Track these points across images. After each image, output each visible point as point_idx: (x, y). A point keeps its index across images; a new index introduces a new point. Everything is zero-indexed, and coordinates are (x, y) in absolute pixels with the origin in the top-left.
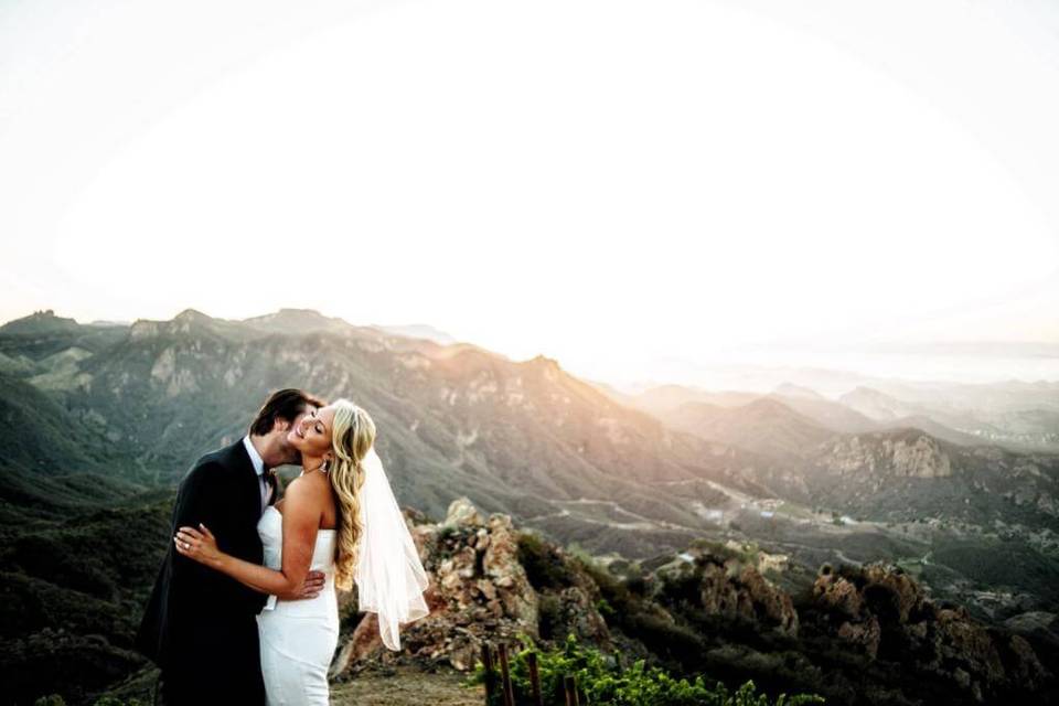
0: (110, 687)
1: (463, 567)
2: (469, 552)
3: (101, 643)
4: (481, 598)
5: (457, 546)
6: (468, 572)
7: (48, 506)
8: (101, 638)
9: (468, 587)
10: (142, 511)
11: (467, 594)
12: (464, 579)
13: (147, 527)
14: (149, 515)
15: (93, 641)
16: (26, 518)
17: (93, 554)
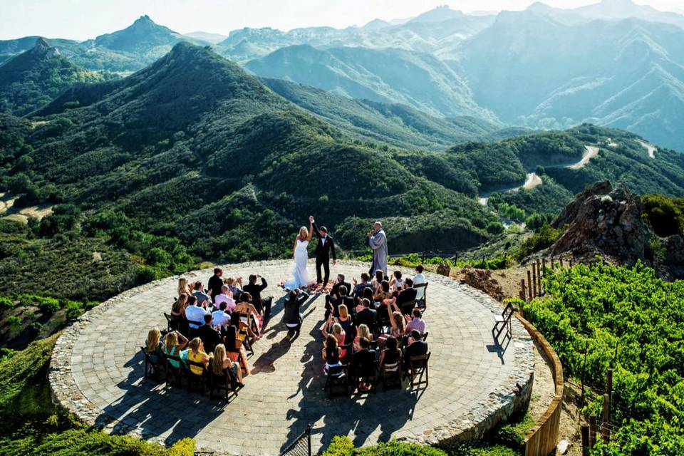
0: (470, 250)
1: (609, 219)
2: (614, 211)
3: (466, 223)
4: (615, 236)
5: (608, 208)
6: (611, 222)
7: (442, 135)
8: (468, 220)
9: (609, 229)
10: (496, 144)
11: (608, 232)
12: (609, 225)
13: (499, 155)
14: (500, 147)
15: (462, 222)
16: (429, 142)
17: (465, 169)
